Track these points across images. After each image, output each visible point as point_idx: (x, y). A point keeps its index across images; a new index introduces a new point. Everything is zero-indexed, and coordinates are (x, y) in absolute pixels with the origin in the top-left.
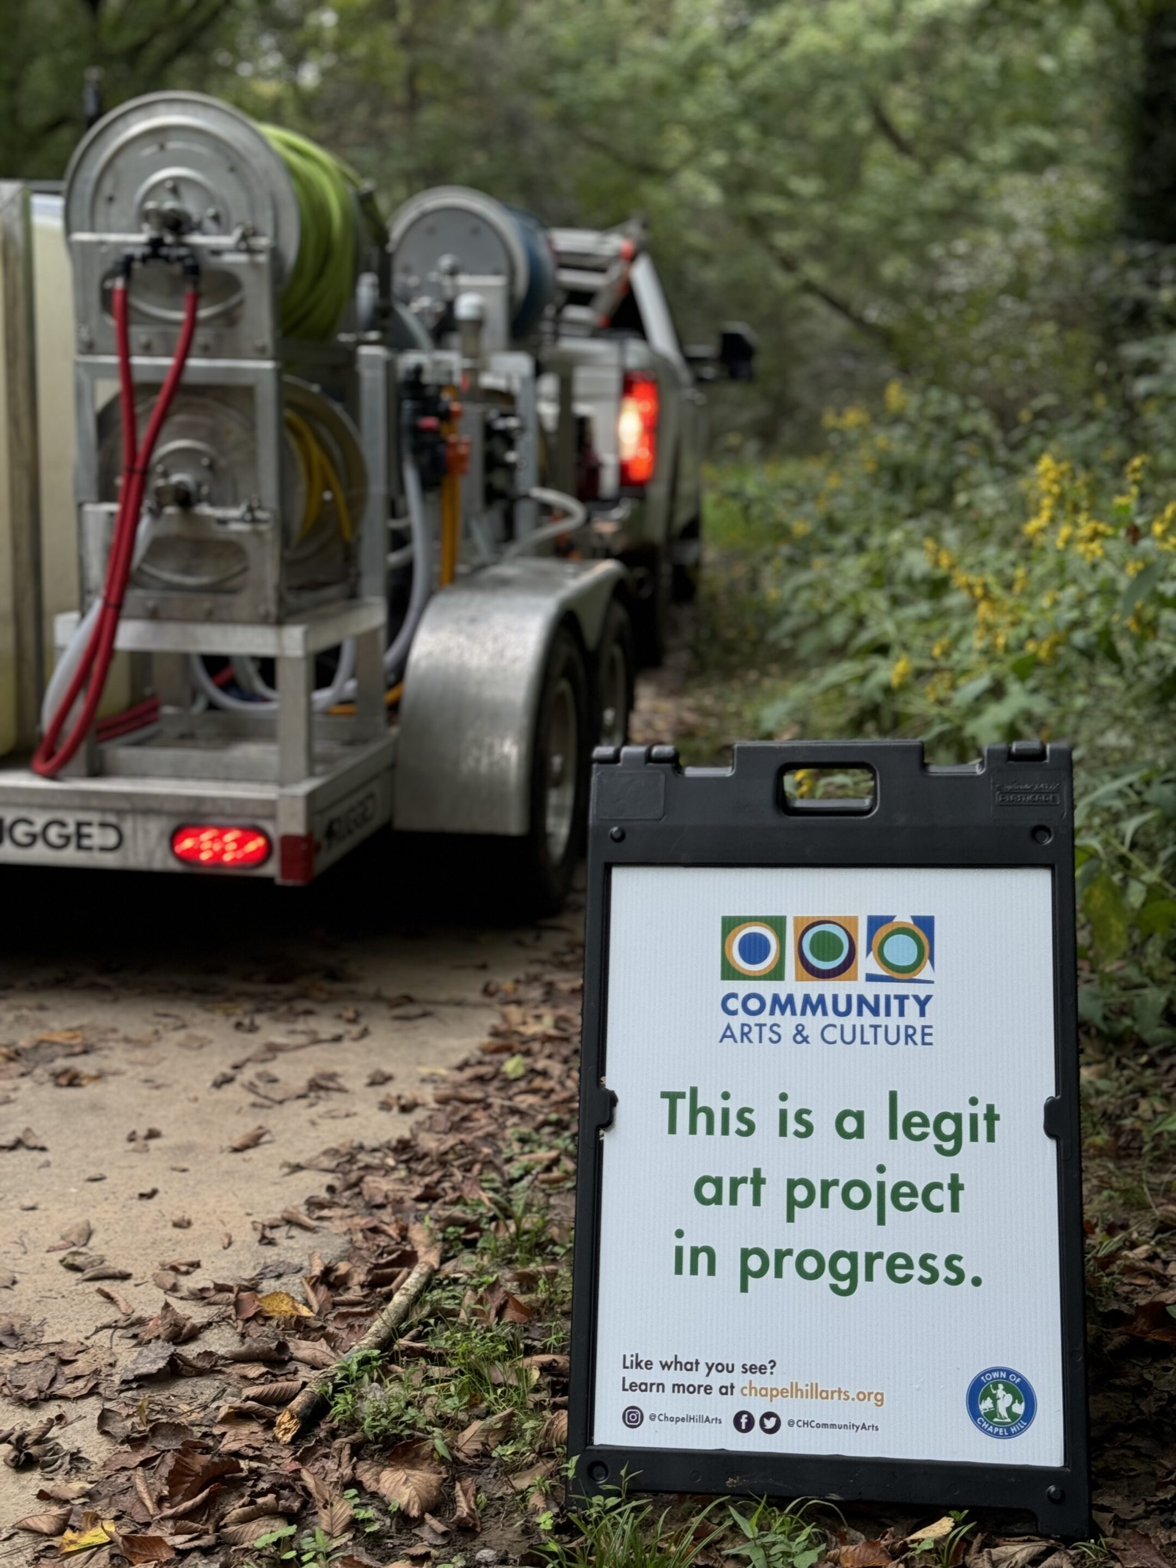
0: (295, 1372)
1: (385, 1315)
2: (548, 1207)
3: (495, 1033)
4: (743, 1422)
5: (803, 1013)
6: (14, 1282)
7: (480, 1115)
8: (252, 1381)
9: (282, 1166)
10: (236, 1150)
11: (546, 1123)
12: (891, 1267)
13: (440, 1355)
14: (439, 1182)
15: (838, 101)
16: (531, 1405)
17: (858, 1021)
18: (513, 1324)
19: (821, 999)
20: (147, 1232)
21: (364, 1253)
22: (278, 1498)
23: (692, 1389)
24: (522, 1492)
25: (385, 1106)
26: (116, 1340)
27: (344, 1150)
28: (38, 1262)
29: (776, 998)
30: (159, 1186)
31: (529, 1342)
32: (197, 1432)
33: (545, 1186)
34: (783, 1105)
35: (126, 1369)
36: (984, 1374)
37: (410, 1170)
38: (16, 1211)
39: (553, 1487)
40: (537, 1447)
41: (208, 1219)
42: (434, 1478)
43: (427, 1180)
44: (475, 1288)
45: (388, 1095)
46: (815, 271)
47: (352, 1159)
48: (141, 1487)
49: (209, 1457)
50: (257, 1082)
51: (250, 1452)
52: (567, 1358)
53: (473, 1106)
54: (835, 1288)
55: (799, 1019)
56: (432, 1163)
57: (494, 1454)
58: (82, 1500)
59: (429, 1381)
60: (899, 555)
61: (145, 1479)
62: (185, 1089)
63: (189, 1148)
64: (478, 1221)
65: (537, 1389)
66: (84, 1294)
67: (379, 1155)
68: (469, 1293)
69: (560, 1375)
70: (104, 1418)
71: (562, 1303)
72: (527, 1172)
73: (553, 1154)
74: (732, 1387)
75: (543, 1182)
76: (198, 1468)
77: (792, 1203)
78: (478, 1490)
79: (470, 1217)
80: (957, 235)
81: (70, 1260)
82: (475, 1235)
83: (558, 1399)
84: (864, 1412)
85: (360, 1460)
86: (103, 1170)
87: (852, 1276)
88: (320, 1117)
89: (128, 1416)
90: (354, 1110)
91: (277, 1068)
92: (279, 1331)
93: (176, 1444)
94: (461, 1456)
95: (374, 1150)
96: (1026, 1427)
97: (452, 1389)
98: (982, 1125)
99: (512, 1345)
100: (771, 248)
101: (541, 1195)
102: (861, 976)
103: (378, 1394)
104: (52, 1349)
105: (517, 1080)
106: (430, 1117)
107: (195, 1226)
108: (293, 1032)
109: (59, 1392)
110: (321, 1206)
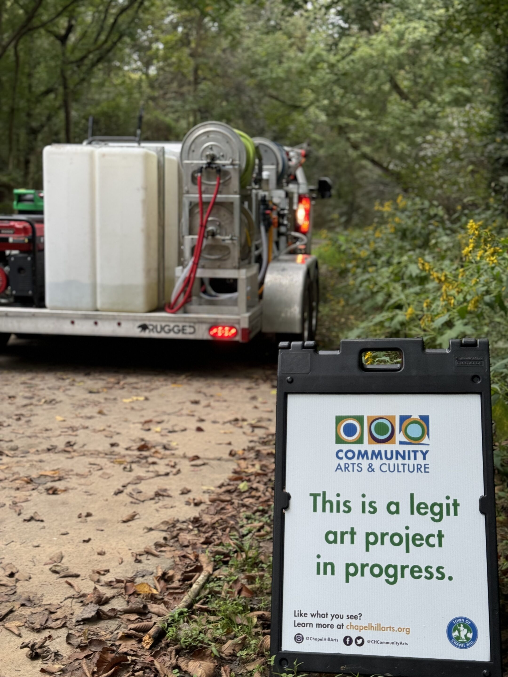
0: (151, 618)
1: (189, 593)
2: (260, 547)
3: (235, 472)
4: (348, 641)
5: (372, 458)
6: (30, 578)
7: (229, 507)
8: (132, 622)
9: (144, 529)
10: (124, 522)
11: (258, 511)
12: (412, 572)
13: (214, 611)
14: (212, 536)
15: (376, 77)
16: (254, 634)
17: (396, 462)
18: (245, 597)
19: (380, 452)
20: (87, 557)
21: (180, 566)
22: (144, 673)
23: (325, 626)
24: (250, 672)
25: (188, 503)
26: (74, 603)
27: (171, 522)
28: (40, 570)
29: (360, 452)
30: (92, 537)
31: (252, 606)
32: (109, 644)
33: (258, 538)
34: (364, 499)
35: (78, 616)
36: (454, 620)
37: (199, 531)
38: (31, 547)
39: (264, 669)
40: (257, 651)
41: (112, 551)
42: (212, 665)
43: (207, 535)
44: (228, 582)
45: (189, 498)
46: (367, 149)
47: (174, 526)
48: (85, 667)
49: (114, 654)
50: (133, 493)
51: (132, 653)
52: (270, 613)
53: (226, 503)
54: (387, 581)
55: (370, 461)
56: (209, 527)
57: (238, 655)
58: (59, 673)
59: (209, 622)
60: (406, 266)
61: (87, 664)
62: (102, 496)
63: (104, 521)
64: (229, 553)
65: (256, 627)
66: (60, 583)
67: (185, 524)
68: (226, 584)
69: (266, 620)
70: (69, 637)
71: (266, 589)
72: (250, 532)
73: (261, 524)
74: (343, 625)
75: (257, 536)
76: (109, 659)
77: (368, 543)
78: (231, 670)
79: (226, 551)
80: (428, 133)
81: (54, 569)
82: (228, 559)
83: (266, 631)
84: (401, 637)
85: (180, 656)
86: (68, 530)
87: (395, 575)
88: (160, 508)
89: (79, 636)
90: (174, 505)
91: (141, 487)
92: (143, 600)
93: (100, 649)
94: (223, 655)
95: (184, 522)
96: (473, 644)
97: (219, 626)
98: (452, 508)
99: (245, 607)
100: (348, 139)
101: (256, 542)
102: (397, 442)
103: (187, 628)
104: (46, 607)
105: (244, 492)
106: (208, 508)
107: (107, 554)
108: (148, 471)
109: (50, 626)
110: (161, 546)
